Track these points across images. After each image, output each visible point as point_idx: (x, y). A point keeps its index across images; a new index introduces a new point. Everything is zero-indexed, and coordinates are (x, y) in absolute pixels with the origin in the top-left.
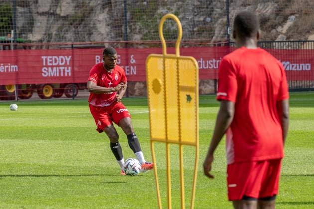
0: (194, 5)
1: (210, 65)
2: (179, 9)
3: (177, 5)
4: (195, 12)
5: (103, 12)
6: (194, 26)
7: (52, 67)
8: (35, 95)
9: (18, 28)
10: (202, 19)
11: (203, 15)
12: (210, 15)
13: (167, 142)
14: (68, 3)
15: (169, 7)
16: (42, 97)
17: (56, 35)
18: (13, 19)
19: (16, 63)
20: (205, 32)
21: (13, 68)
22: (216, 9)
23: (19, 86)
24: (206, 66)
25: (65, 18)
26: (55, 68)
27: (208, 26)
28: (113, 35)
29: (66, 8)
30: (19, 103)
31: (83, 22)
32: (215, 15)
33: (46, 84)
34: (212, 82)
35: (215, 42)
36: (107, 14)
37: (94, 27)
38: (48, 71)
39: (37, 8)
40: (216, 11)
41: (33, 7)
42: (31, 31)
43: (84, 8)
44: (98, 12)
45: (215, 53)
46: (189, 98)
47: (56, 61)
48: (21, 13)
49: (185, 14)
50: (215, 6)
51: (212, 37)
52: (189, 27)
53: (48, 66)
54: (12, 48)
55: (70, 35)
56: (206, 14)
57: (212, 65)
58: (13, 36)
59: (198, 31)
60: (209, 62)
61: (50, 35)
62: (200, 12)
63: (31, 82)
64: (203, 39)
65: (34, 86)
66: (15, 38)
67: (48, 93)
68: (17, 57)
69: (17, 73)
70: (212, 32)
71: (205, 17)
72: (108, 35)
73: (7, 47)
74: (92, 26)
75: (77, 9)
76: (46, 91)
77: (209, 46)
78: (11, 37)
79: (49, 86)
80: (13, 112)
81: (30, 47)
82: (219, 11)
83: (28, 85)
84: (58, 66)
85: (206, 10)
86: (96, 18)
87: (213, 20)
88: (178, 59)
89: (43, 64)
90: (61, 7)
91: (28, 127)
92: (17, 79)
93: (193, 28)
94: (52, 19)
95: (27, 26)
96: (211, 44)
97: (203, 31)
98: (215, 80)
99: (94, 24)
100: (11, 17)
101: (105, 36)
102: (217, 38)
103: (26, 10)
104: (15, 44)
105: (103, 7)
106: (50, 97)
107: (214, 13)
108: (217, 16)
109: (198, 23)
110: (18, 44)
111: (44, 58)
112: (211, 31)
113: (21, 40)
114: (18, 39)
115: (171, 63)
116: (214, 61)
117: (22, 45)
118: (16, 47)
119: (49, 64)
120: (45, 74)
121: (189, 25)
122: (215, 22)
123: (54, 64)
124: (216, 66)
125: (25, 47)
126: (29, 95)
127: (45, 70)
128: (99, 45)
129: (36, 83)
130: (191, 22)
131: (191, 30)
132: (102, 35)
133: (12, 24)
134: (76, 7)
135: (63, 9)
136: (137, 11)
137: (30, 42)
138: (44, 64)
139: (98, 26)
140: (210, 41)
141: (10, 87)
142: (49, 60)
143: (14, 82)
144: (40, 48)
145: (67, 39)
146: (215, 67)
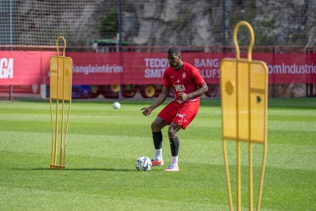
0: (290, 14)
1: (302, 71)
2: (275, 17)
3: (274, 13)
4: (290, 20)
5: (204, 19)
6: (289, 33)
7: (154, 69)
8: (138, 95)
9: (124, 31)
10: (296, 27)
11: (298, 23)
12: (304, 23)
13: (237, 140)
14: (172, 10)
15: (266, 15)
16: (145, 96)
17: (160, 39)
18: (119, 23)
19: (121, 64)
20: (299, 39)
21: (118, 69)
22: (309, 18)
23: (123, 86)
24: (298, 70)
25: (169, 23)
26: (156, 71)
27: (301, 34)
28: (213, 40)
29: (170, 15)
30: (122, 102)
31: (185, 28)
32: (309, 23)
33: (148, 85)
34: (304, 86)
35: (307, 49)
36: (209, 20)
37: (196, 33)
38: (150, 72)
39: (142, 13)
40: (310, 20)
41: (139, 12)
42: (136, 35)
43: (187, 14)
44: (199, 18)
45: (307, 59)
46: (259, 99)
47: (158, 63)
48: (127, 18)
49: (281, 22)
50: (309, 14)
51: (305, 44)
52: (284, 34)
53: (150, 68)
54: (118, 50)
55: (172, 40)
56: (301, 23)
57: (304, 70)
58: (118, 39)
59: (293, 38)
60: (302, 67)
61: (154, 39)
62: (295, 20)
63: (134, 83)
64: (297, 46)
65: (138, 87)
66: (120, 41)
67: (150, 93)
68: (121, 58)
69: (121, 74)
70: (306, 40)
71: (299, 25)
72: (208, 40)
73: (113, 50)
74: (193, 31)
75: (180, 15)
76: (149, 91)
77: (302, 53)
78: (117, 40)
79: (151, 87)
80: (116, 110)
81: (134, 50)
82: (312, 19)
83: (131, 85)
84: (160, 68)
85: (301, 18)
86: (198, 24)
87: (307, 28)
88: (250, 63)
89: (145, 66)
90: (165, 13)
91: (127, 125)
92: (121, 79)
93: (288, 35)
94: (156, 24)
95: (133, 30)
96: (304, 50)
97: (297, 38)
98: (307, 85)
99: (196, 29)
100: (118, 21)
101: (205, 41)
102: (310, 44)
103: (132, 15)
104: (120, 46)
105: (205, 13)
106: (152, 97)
107: (308, 21)
108: (311, 24)
109: (293, 31)
110: (123, 47)
111: (147, 60)
112: (304, 38)
113: (126, 43)
114: (124, 42)
115: (243, 67)
116: (306, 66)
117: (126, 48)
118: (121, 49)
119: (152, 66)
120: (147, 75)
121: (285, 32)
122: (309, 30)
123: (156, 66)
124: (308, 70)
125: (129, 50)
126: (132, 94)
127: (148, 71)
128: (200, 49)
129: (140, 84)
130: (286, 29)
131: (286, 37)
132: (203, 39)
133: (118, 28)
134: (180, 13)
135: (167, 15)
136: (236, 17)
137: (135, 45)
138: (147, 66)
139: (199, 31)
140: (303, 48)
141: (115, 86)
142: (151, 63)
143: (118, 82)
144: (144, 50)
145: (170, 43)
146: (307, 72)
